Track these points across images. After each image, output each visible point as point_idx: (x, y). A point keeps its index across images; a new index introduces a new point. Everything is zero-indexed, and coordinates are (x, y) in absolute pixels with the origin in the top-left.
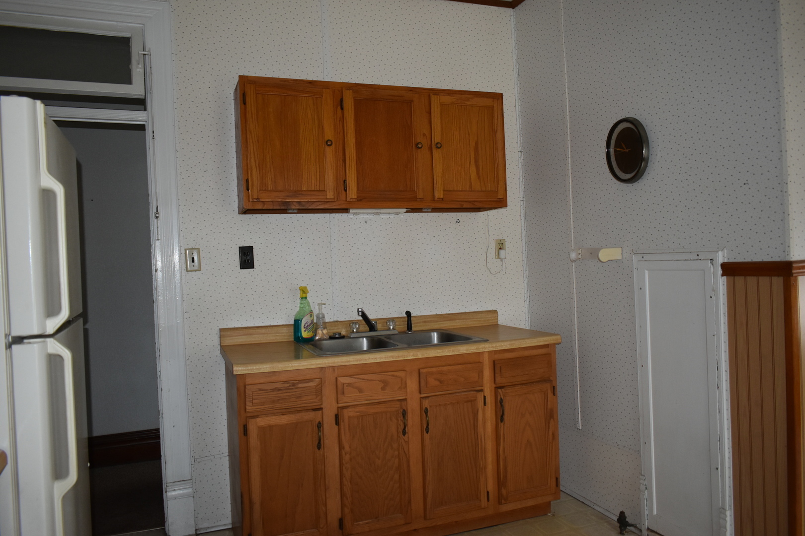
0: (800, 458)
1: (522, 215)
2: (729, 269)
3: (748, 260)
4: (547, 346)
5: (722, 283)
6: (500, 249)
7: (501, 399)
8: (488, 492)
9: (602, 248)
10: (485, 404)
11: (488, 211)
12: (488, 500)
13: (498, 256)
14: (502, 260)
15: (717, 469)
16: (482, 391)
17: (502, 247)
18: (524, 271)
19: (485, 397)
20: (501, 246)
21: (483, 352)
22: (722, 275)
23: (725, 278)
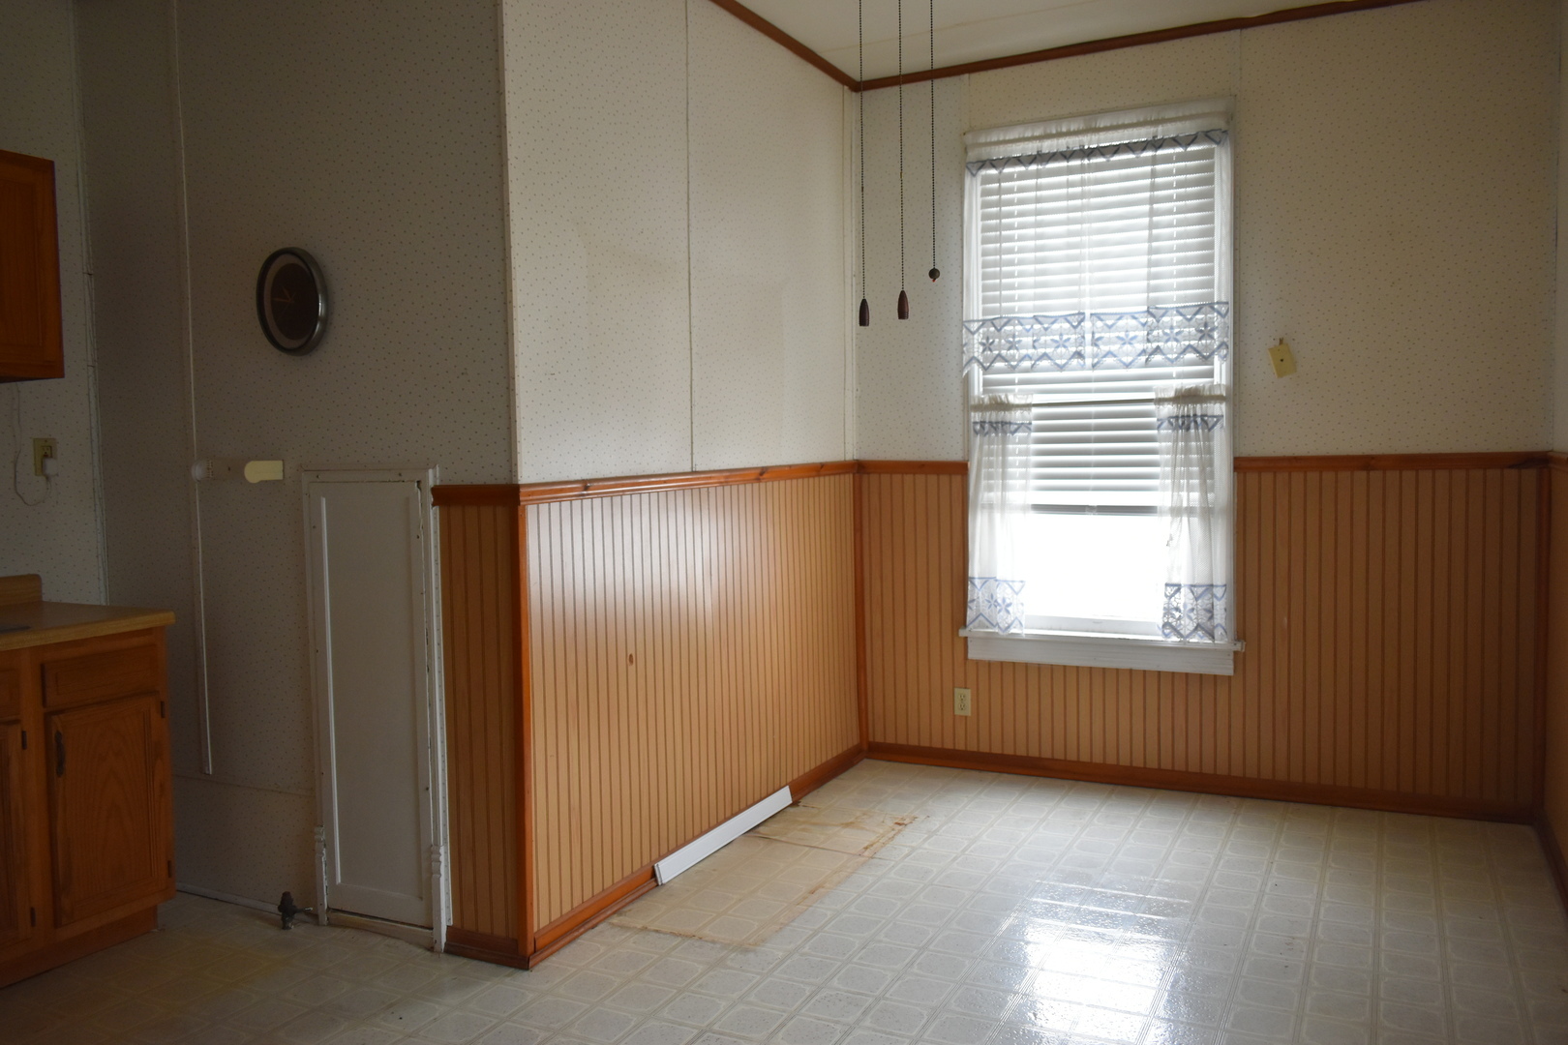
0: (530, 749)
1: (92, 394)
2: (444, 496)
3: (467, 482)
4: (148, 631)
5: (433, 514)
6: (46, 456)
7: (58, 733)
8: (32, 910)
9: (249, 459)
10: (24, 745)
11: (19, 383)
12: (33, 922)
13: (41, 469)
14: (48, 478)
15: (427, 789)
16: (17, 722)
17: (48, 452)
18: (97, 500)
19: (23, 734)
20: (46, 451)
21: (17, 650)
22: (433, 505)
23: (437, 509)
